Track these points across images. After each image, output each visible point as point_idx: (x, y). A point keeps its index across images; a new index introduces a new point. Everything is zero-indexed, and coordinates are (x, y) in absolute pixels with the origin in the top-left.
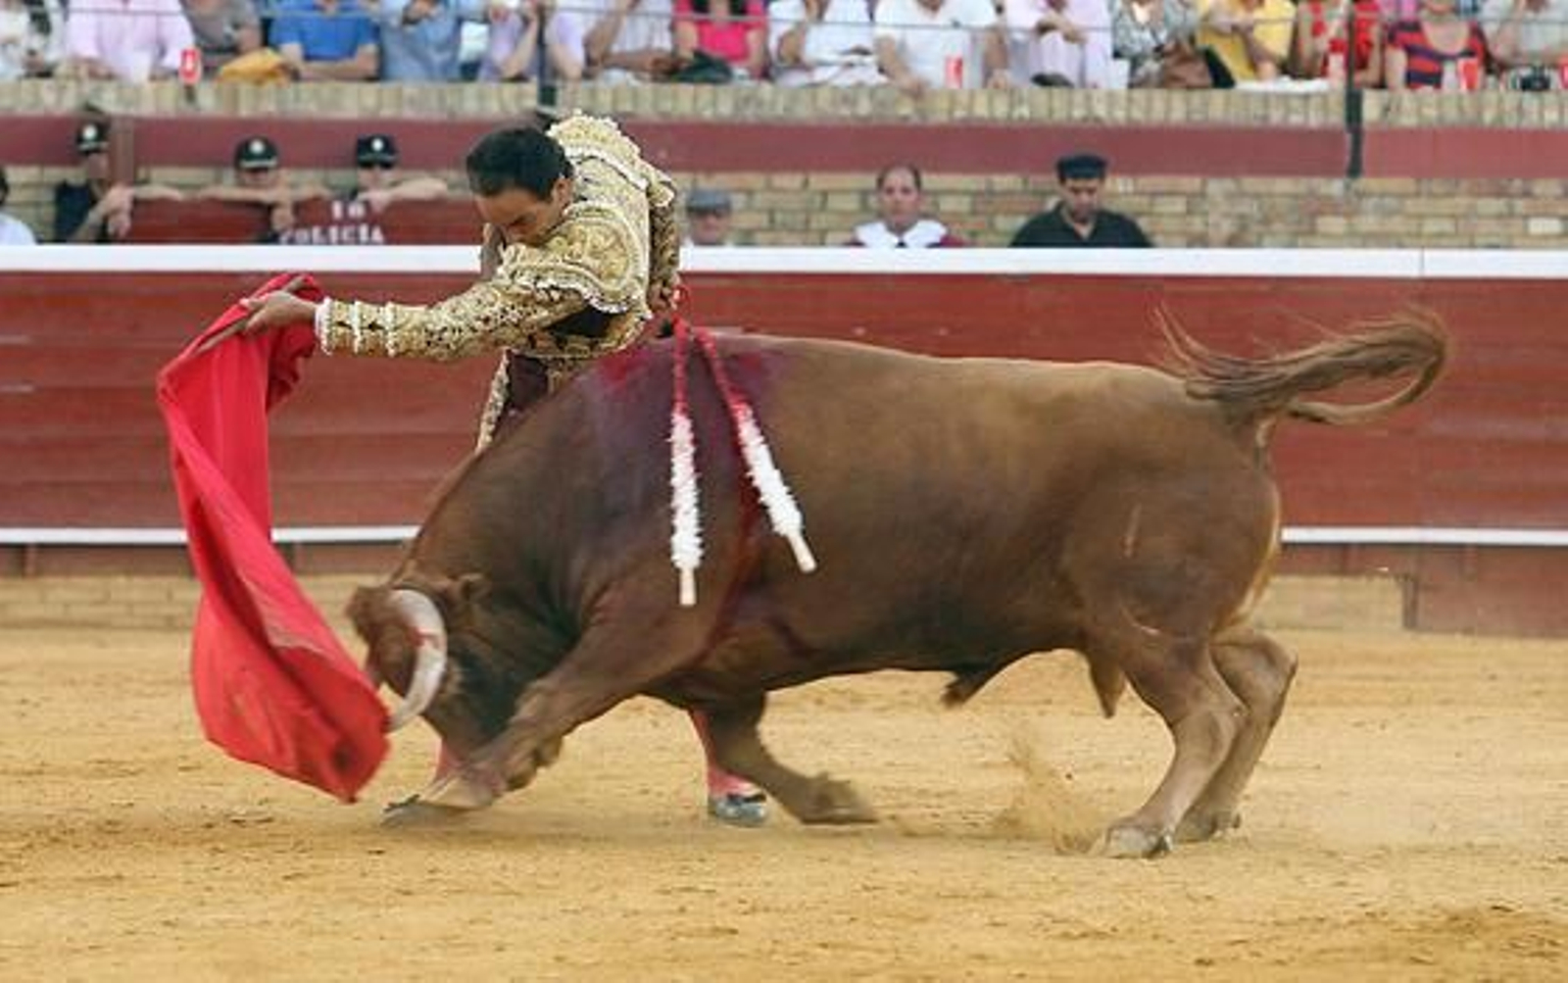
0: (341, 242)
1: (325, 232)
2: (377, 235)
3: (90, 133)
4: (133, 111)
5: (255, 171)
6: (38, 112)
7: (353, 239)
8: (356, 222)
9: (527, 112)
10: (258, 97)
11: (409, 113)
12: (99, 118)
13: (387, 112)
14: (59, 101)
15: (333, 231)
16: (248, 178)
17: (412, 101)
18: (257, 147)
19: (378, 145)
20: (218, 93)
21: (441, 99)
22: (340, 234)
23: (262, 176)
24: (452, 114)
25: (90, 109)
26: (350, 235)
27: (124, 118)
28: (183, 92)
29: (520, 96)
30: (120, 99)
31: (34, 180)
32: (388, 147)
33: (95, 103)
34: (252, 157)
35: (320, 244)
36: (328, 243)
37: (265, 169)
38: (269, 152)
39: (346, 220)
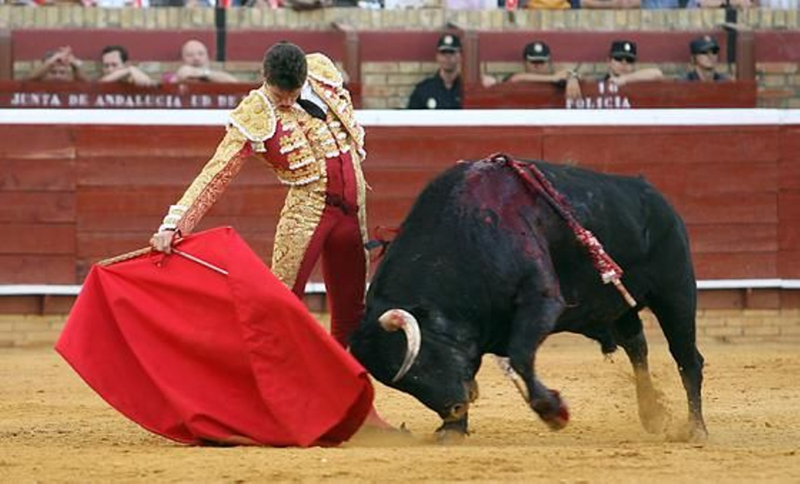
0: (604, 107)
1: (594, 101)
2: (626, 102)
3: (448, 40)
4: (477, 28)
5: (536, 62)
6: (419, 29)
7: (611, 106)
8: (613, 95)
9: (718, 26)
10: (553, 19)
11: (645, 28)
12: (455, 32)
13: (632, 27)
14: (432, 22)
15: (599, 101)
16: (532, 66)
17: (647, 21)
18: (538, 48)
19: (628, 47)
20: (529, 17)
21: (666, 18)
22: (603, 102)
23: (540, 66)
24: (672, 28)
25: (450, 26)
26: (609, 103)
27: (471, 32)
28: (507, 16)
29: (714, 17)
30: (469, 21)
31: (417, 71)
32: (633, 49)
33: (453, 23)
34: (533, 53)
35: (591, 108)
36: (596, 108)
37: (541, 62)
38: (546, 51)
39: (607, 94)
